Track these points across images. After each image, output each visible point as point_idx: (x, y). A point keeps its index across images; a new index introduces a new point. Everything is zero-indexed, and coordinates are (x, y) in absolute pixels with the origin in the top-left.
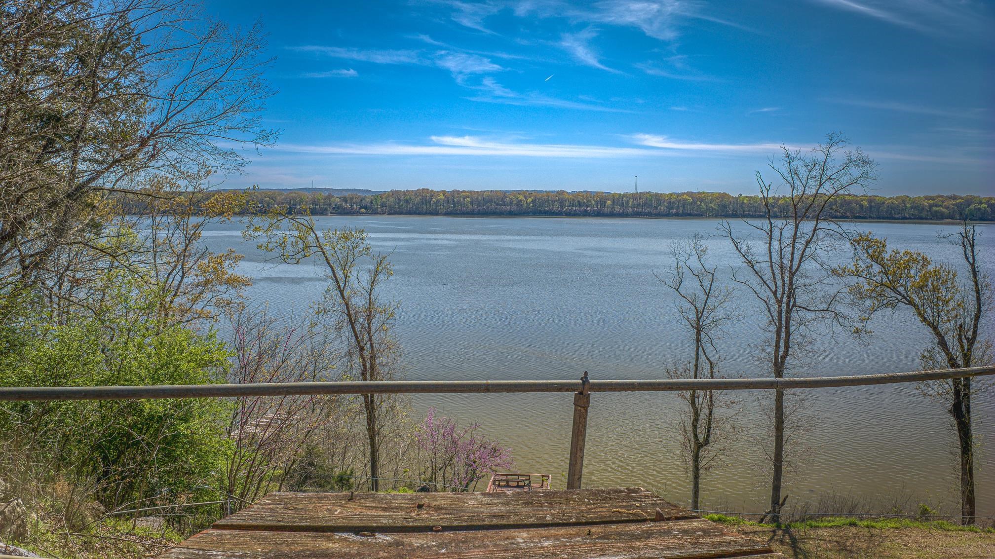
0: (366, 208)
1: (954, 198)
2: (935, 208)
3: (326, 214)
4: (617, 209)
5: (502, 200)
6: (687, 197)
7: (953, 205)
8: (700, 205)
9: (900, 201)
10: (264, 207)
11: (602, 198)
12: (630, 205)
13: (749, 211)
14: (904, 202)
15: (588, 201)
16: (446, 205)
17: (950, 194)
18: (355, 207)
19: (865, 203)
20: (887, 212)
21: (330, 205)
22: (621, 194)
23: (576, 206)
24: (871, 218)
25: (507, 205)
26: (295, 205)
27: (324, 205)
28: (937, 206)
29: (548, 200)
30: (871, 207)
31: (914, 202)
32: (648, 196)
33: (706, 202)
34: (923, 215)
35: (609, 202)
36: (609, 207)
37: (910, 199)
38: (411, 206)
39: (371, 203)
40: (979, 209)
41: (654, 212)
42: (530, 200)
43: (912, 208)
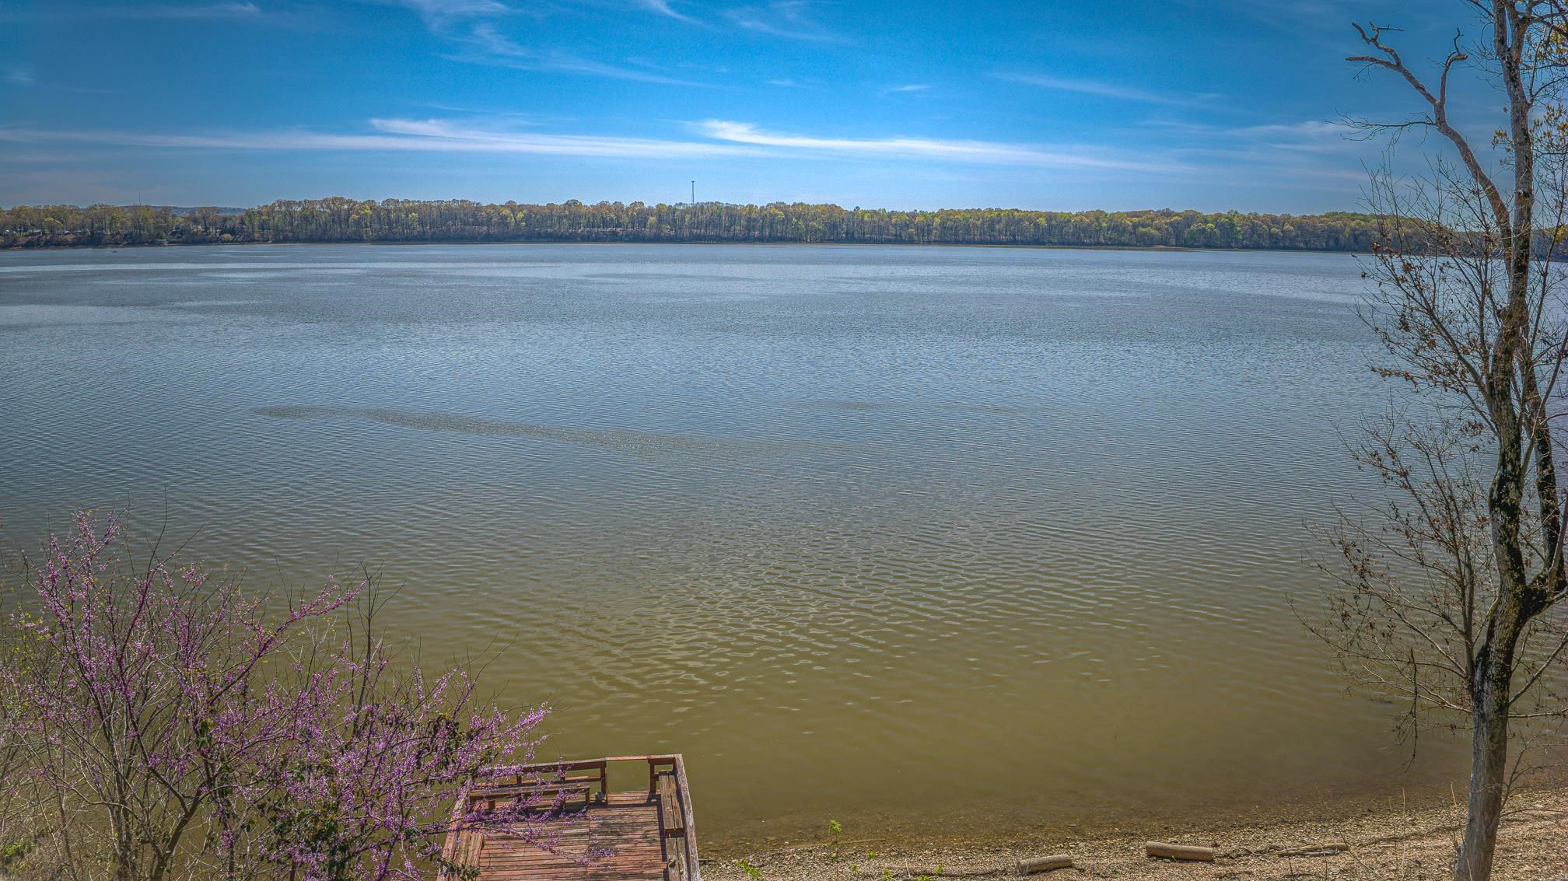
0: (232, 232)
1: (1167, 214)
2: (1142, 230)
3: (160, 244)
4: (666, 230)
5: (474, 215)
6: (777, 211)
7: (1167, 224)
8: (797, 223)
9: (1093, 218)
10: (44, 234)
11: (640, 215)
12: (686, 224)
13: (871, 234)
14: (1097, 219)
15: (618, 218)
16: (376, 226)
17: (1163, 208)
18: (212, 230)
19: (1042, 221)
20: (1073, 234)
21: (166, 230)
22: (671, 206)
23: (599, 226)
24: (1050, 243)
25: (482, 224)
26: (102, 229)
27: (155, 228)
28: (1144, 226)
29: (551, 216)
30: (1050, 227)
31: (1111, 220)
32: (715, 208)
33: (806, 220)
34: (1124, 239)
35: (652, 219)
36: (652, 226)
37: (1106, 215)
38: (313, 227)
39: (242, 223)
40: (1204, 230)
41: (725, 235)
42: (520, 215)
43: (1109, 229)
